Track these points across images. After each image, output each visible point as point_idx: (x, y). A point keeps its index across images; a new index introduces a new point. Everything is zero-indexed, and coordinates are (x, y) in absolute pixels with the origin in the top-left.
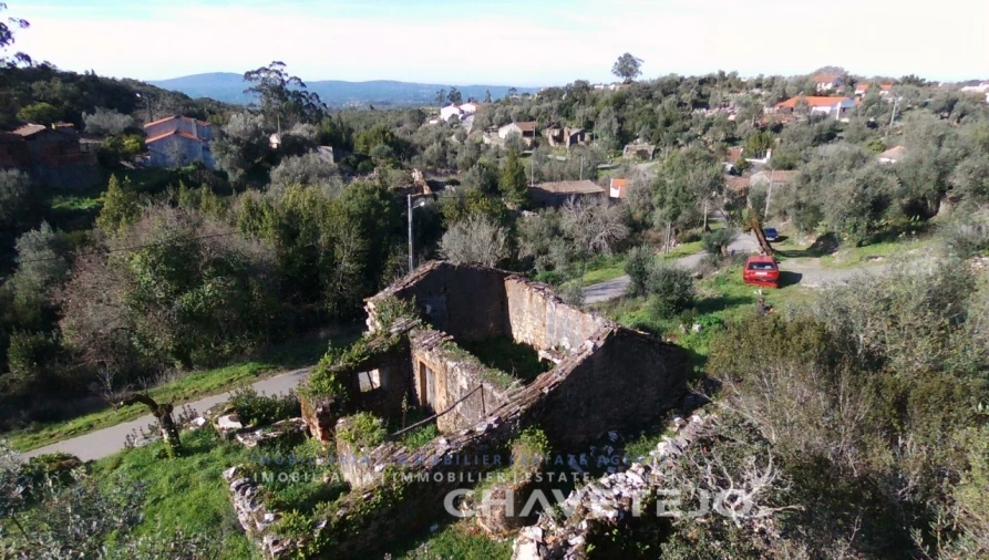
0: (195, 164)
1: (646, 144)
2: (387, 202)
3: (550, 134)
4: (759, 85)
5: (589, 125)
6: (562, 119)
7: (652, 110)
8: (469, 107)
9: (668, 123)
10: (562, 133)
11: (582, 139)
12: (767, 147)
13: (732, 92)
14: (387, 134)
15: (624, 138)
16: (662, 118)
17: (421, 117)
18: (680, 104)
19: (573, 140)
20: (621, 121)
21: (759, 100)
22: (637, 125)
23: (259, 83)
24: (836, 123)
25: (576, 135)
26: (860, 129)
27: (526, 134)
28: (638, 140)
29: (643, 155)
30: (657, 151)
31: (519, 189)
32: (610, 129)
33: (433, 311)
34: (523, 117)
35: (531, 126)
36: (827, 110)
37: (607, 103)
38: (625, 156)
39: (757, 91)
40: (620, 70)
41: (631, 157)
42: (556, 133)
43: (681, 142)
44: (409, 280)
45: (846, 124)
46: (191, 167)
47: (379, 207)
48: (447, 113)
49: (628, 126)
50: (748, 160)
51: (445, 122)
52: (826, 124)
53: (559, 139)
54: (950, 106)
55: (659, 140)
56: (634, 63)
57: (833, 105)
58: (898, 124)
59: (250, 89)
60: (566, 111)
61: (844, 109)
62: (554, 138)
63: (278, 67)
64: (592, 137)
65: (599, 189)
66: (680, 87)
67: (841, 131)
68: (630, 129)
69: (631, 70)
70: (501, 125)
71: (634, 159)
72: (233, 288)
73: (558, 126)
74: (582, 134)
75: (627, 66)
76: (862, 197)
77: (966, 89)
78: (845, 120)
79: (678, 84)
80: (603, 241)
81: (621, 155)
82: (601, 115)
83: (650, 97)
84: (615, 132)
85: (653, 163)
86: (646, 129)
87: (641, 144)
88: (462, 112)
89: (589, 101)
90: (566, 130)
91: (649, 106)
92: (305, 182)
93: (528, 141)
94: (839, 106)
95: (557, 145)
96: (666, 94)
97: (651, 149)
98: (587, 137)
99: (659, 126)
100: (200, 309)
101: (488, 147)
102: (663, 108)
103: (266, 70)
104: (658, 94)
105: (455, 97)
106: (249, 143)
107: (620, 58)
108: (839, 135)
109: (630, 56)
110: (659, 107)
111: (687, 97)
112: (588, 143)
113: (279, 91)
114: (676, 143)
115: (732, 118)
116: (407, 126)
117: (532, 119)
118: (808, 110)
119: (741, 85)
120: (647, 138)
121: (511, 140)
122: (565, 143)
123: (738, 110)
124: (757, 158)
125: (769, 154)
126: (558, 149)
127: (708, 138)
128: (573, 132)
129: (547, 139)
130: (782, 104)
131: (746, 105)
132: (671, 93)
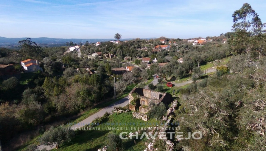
1: (129, 57)
3: (106, 55)
4: (150, 43)
5: (115, 53)
6: (108, 52)
7: (129, 49)
8: (77, 47)
9: (133, 52)
10: (108, 55)
11: (114, 56)
12: (155, 57)
13: (145, 44)
15: (124, 56)
16: (131, 51)
17: (64, 50)
18: (135, 47)
19: (112, 56)
20: (122, 52)
21: (151, 46)
22: (126, 52)
24: (167, 51)
25: (112, 55)
26: (172, 53)
27: (99, 55)
29: (129, 60)
30: (132, 59)
32: (120, 54)
34: (98, 51)
35: (100, 53)
36: (165, 48)
37: (118, 48)
38: (125, 60)
39: (150, 44)
40: (116, 37)
41: (126, 60)
42: (107, 55)
43: (136, 56)
44: (133, 91)
45: (169, 51)
48: (72, 49)
49: (124, 53)
50: (152, 60)
52: (166, 52)
53: (108, 56)
54: (187, 47)
55: (132, 56)
56: (119, 35)
57: (166, 47)
58: (178, 51)
60: (108, 49)
61: (168, 48)
62: (107, 56)
64: (116, 56)
66: (134, 43)
67: (168, 53)
68: (124, 54)
69: (119, 37)
70: (92, 53)
71: (127, 61)
73: (107, 53)
74: (114, 55)
78: (169, 50)
81: (124, 60)
82: (117, 51)
83: (127, 46)
85: (132, 61)
86: (128, 53)
87: (128, 57)
89: (113, 47)
90: (109, 54)
91: (128, 48)
93: (100, 57)
94: (167, 47)
95: (108, 58)
97: (130, 58)
98: (115, 56)
99: (131, 53)
101: (90, 59)
102: (131, 49)
104: (129, 45)
107: (116, 34)
108: (168, 54)
110: (130, 48)
112: (115, 57)
113: (30, 47)
114: (135, 56)
115: (146, 50)
117: (100, 52)
118: (161, 48)
119: (147, 43)
120: (129, 56)
121: (97, 57)
122: (110, 57)
123: (147, 48)
124: (153, 59)
125: (155, 59)
126: (108, 59)
127: (142, 55)
128: (111, 54)
129: (105, 56)
130: (156, 47)
131: (149, 48)
132: (132, 45)
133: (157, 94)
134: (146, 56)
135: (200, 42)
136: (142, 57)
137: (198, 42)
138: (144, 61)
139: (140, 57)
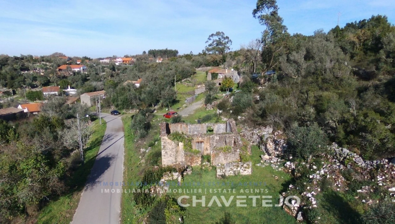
1: (5, 88)
4: (43, 61)
9: (13, 78)
12: (68, 85)
16: (8, 76)
18: (16, 70)
24: (85, 74)
29: (7, 93)
30: (14, 91)
36: (79, 69)
39: (44, 63)
43: (24, 86)
45: (88, 74)
50: (63, 90)
55: (13, 86)
66: (9, 62)
71: (3, 96)
77: (101, 61)
79: (7, 60)
85: (16, 96)
94: (82, 68)
96: (2, 65)
97: (11, 90)
99: (9, 80)
102: (6, 72)
108: (88, 78)
110: (3, 71)
111: (16, 66)
114: (22, 86)
115: (42, 74)
118: (72, 70)
123: (41, 71)
124: (66, 89)
125: (69, 87)
127: (37, 83)
130: (59, 68)
131: (45, 69)
132: (6, 65)
133: (202, 127)
134: (47, 83)
135: (126, 61)
136: (37, 87)
137: (124, 61)
138: (47, 93)
139: (33, 87)
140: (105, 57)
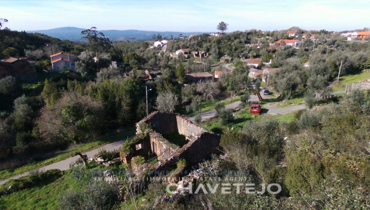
0: (69, 70)
1: (228, 57)
2: (138, 86)
3: (194, 53)
4: (268, 35)
5: (208, 50)
6: (198, 48)
7: (230, 44)
8: (165, 42)
9: (236, 49)
10: (198, 53)
11: (206, 55)
12: (270, 59)
13: (259, 38)
14: (135, 55)
15: (220, 55)
16: (234, 47)
17: (147, 45)
18: (241, 42)
19: (203, 55)
20: (219, 48)
21: (268, 41)
22: (225, 50)
23: (87, 35)
24: (295, 49)
25: (204, 53)
26: (302, 52)
27: (186, 53)
28: (226, 55)
29: (227, 61)
30: (232, 60)
31: (183, 76)
32: (215, 52)
33: (156, 126)
34: (184, 47)
35: (187, 50)
36: (291, 44)
37: (214, 42)
38: (221, 62)
39: (267, 37)
40: (220, 28)
41: (223, 62)
42: (196, 53)
43: (241, 56)
44: (148, 117)
45: (298, 50)
46: (68, 71)
47: (136, 88)
48: (157, 44)
49: (222, 50)
50: (264, 63)
51: (156, 47)
52: (291, 50)
53: (197, 55)
54: (334, 42)
55: (233, 55)
56: (225, 25)
57: (293, 43)
58: (316, 49)
59: (84, 37)
60: (200, 45)
62: (196, 54)
63: (94, 29)
64: (209, 54)
65: (211, 75)
66: (240, 36)
67: (296, 52)
68: (223, 51)
69: (224, 28)
70: (176, 50)
71: (224, 63)
72: (93, 119)
73: (197, 50)
74: (206, 53)
75: (222, 26)
76: (289, 84)
77: (343, 34)
78: (298, 48)
79: (240, 35)
80: (211, 95)
81: (219, 61)
82: (212, 47)
83: (230, 39)
84: (217, 53)
85: (230, 64)
86: (228, 51)
87: (226, 57)
88: (162, 43)
89: (208, 41)
90: (200, 52)
91: (229, 43)
92: (109, 78)
93: (186, 56)
94: (296, 43)
95: (197, 57)
96: (235, 38)
97: (230, 59)
98: (207, 55)
99: (233, 50)
100: (83, 125)
101: (172, 58)
102: (234, 44)
103: (89, 30)
104: (233, 38)
105: (159, 38)
106: (88, 62)
107: (220, 24)
108: (295, 54)
109: (223, 23)
110: (233, 43)
111: (243, 40)
112: (208, 57)
113: (95, 38)
114: (239, 56)
115: (258, 47)
116: (142, 49)
117: (188, 48)
118: (285, 44)
119: (262, 35)
120: (229, 55)
121: (180, 55)
122: (200, 57)
123: (261, 44)
124: (267, 62)
125: (271, 61)
126: (197, 59)
127: (250, 55)
128: (202, 53)
129: (193, 55)
130: (276, 42)
131: (263, 43)
132: (237, 38)
134: (257, 56)
135: (363, 36)
136: (249, 58)
137: (360, 36)
138: (250, 64)
139: (246, 58)
140: (350, 30)
